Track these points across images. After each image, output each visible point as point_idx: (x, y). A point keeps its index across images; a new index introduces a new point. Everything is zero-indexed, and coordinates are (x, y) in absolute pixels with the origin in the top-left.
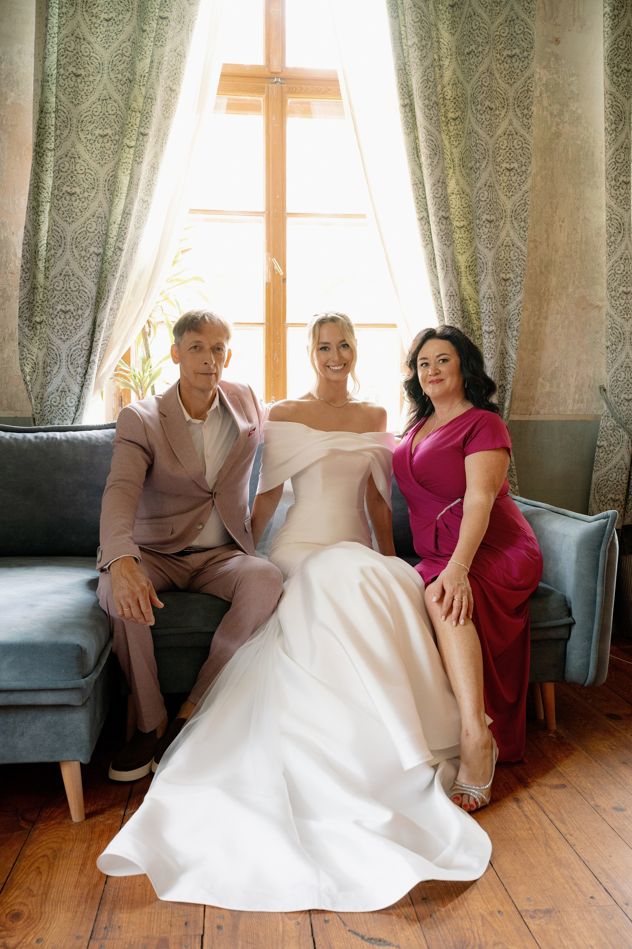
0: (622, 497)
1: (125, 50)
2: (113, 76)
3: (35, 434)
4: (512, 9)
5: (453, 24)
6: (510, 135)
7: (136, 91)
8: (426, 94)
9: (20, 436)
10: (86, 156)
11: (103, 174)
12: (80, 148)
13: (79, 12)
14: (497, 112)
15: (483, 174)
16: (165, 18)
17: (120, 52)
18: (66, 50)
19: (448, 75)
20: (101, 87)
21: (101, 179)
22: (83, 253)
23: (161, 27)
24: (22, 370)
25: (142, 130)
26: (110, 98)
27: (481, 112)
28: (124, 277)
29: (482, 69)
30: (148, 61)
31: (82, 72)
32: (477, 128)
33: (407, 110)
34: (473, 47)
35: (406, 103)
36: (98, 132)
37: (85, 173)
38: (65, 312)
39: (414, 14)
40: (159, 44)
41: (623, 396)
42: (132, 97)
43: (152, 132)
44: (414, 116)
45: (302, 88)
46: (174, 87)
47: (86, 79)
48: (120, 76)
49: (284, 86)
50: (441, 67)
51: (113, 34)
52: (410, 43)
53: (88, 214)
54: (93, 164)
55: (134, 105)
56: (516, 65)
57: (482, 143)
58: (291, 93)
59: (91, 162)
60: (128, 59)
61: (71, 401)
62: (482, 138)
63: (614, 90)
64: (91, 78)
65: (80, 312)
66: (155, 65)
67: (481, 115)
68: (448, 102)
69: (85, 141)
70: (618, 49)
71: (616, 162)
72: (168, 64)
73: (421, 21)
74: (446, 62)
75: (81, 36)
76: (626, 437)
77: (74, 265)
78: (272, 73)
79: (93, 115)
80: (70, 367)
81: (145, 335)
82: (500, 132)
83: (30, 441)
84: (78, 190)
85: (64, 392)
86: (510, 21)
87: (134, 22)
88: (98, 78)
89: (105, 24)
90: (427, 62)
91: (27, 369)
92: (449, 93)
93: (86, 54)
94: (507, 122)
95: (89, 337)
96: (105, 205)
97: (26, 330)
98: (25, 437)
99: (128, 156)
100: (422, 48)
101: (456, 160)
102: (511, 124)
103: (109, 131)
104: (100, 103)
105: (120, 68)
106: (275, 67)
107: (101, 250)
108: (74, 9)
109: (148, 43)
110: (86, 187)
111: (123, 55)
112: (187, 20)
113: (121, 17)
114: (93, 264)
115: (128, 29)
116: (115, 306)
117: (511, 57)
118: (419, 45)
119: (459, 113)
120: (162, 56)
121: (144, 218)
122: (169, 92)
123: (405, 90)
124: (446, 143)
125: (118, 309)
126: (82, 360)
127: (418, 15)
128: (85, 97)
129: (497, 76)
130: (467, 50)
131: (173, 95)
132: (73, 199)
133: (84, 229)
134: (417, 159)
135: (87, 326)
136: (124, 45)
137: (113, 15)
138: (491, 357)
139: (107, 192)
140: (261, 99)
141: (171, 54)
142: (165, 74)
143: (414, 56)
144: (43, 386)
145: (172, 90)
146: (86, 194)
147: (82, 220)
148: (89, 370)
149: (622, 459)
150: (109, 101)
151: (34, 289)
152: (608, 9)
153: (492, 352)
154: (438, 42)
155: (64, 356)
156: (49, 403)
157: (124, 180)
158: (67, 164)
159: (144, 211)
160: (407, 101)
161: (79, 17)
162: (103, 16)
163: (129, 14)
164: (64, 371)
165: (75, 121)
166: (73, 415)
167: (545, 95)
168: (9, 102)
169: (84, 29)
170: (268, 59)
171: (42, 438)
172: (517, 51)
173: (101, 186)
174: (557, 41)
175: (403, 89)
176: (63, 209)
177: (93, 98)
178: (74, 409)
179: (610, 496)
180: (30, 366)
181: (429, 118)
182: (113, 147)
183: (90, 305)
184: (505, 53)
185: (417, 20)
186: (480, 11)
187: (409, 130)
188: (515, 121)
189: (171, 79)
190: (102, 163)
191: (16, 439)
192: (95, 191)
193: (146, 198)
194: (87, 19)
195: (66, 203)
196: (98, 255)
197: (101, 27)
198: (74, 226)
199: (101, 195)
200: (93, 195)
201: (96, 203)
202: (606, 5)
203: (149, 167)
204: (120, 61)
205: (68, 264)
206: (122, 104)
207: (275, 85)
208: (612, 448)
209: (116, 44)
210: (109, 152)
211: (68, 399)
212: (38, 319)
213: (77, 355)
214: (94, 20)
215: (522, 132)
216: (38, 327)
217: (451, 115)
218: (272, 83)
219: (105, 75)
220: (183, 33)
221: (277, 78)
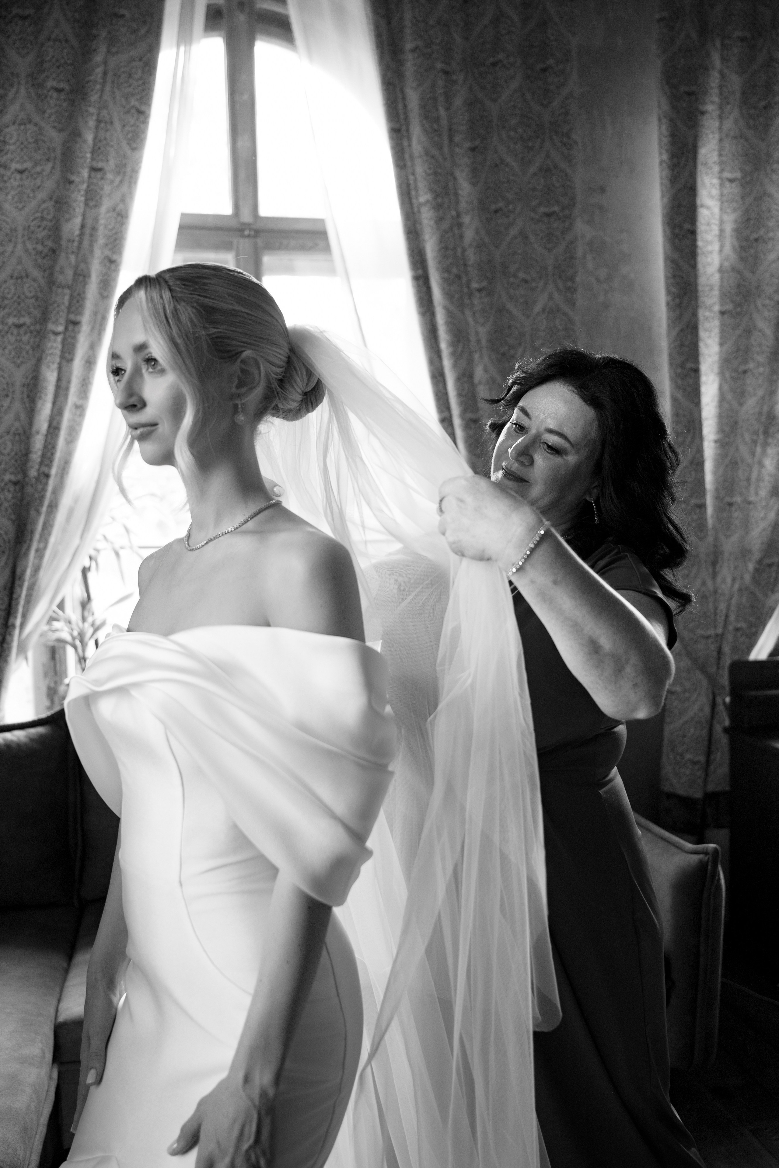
0: (702, 758)
1: (45, 212)
2: (30, 246)
4: (548, 156)
5: (475, 173)
6: (551, 312)
7: (62, 260)
8: (445, 266)
11: (19, 377)
14: (534, 285)
16: (100, 170)
17: (39, 215)
19: (469, 234)
20: (14, 260)
21: (18, 383)
23: (95, 181)
25: (72, 317)
26: (27, 276)
27: (515, 286)
28: (53, 507)
29: (513, 231)
30: (78, 221)
32: (510, 306)
33: (421, 284)
34: (501, 204)
35: (418, 275)
36: (11, 320)
39: (426, 165)
40: (92, 203)
41: (699, 632)
42: (57, 268)
43: (86, 319)
44: (429, 293)
45: (282, 244)
46: (114, 257)
48: (39, 247)
49: (259, 240)
50: (460, 225)
51: (29, 191)
52: (422, 199)
55: (61, 279)
56: (555, 225)
57: (516, 325)
58: (269, 249)
59: (3, 361)
60: (50, 224)
62: (516, 319)
63: (676, 256)
64: (1, 249)
66: (88, 231)
67: (515, 289)
68: (470, 269)
70: (679, 205)
71: (682, 345)
72: (105, 228)
73: (435, 173)
74: (466, 219)
76: (705, 682)
78: (243, 224)
81: (85, 571)
82: (538, 308)
86: (547, 171)
87: (57, 174)
88: (9, 248)
89: (18, 176)
90: (445, 225)
92: (472, 257)
94: (545, 296)
95: (7, 592)
96: (23, 417)
99: (55, 345)
100: (438, 207)
101: (484, 343)
102: (551, 298)
103: (27, 320)
104: (13, 281)
106: (246, 217)
107: (20, 477)
109: (78, 198)
111: (42, 218)
112: (129, 169)
113: (39, 169)
114: (9, 496)
115: (49, 184)
116: (42, 545)
117: (548, 215)
118: (434, 203)
119: (484, 284)
120: (96, 219)
122: (108, 264)
123: (416, 259)
124: (470, 320)
125: (45, 548)
127: (432, 166)
129: (532, 238)
130: (494, 207)
136: (44, 206)
137: (28, 165)
139: (26, 400)
140: (229, 257)
141: (109, 215)
142: (101, 240)
143: (427, 216)
145: (111, 261)
148: (8, 637)
149: (701, 709)
150: (25, 280)
152: (665, 157)
154: (456, 194)
157: (50, 377)
159: (78, 420)
160: (420, 272)
162: (14, 166)
163: (50, 165)
167: (589, 257)
170: (236, 206)
172: (556, 208)
173: (18, 392)
174: (602, 190)
175: (414, 258)
177: (3, 275)
179: (688, 756)
181: (448, 295)
182: (32, 340)
183: (7, 551)
184: (542, 210)
185: (431, 172)
186: (509, 159)
187: (424, 310)
188: (556, 296)
189: (110, 246)
190: (18, 361)
192: (9, 399)
193: (80, 402)
196: (15, 484)
197: (12, 180)
199: (17, 406)
200: (6, 404)
201: (11, 415)
202: (663, 151)
204: (39, 227)
206: (43, 282)
207: (246, 240)
208: (687, 695)
209: (33, 204)
215: (565, 308)
217: (475, 285)
218: (243, 236)
219: (20, 246)
220: (125, 188)
221: (250, 230)
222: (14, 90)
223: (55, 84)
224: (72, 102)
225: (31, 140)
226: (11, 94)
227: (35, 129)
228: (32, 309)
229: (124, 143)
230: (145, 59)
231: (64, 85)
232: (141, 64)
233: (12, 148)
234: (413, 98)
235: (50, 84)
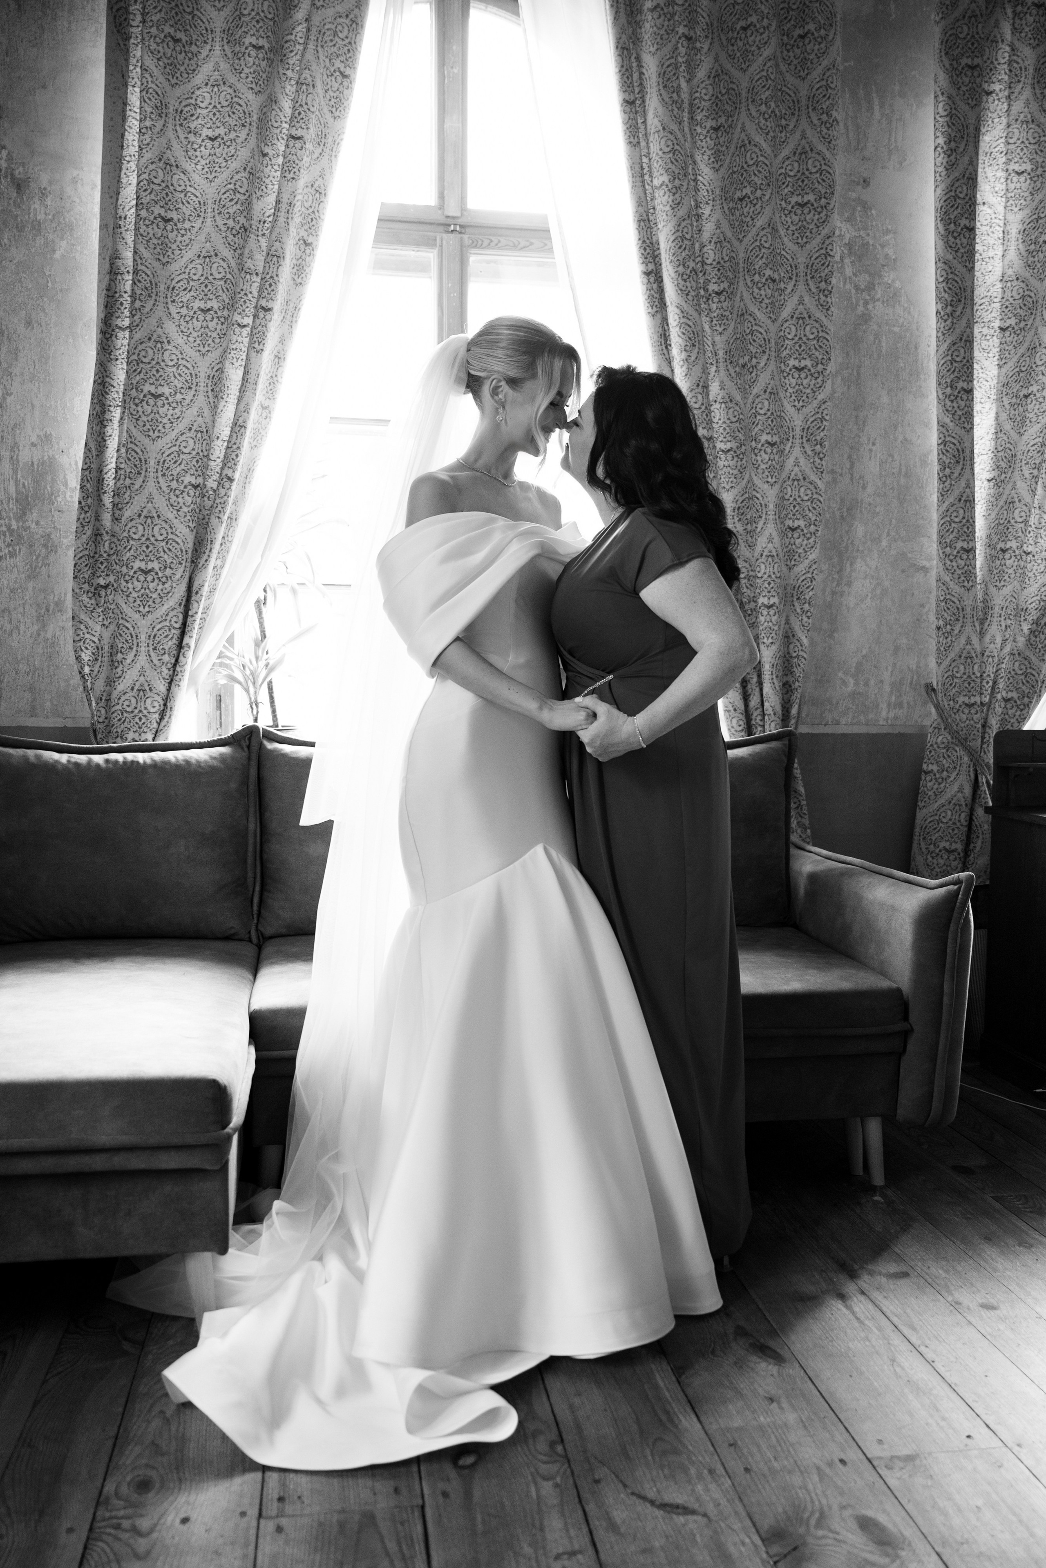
0: (959, 847)
1: (239, 183)
3: (106, 756)
4: (804, 136)
5: (717, 157)
6: (800, 319)
7: (252, 243)
8: (681, 258)
9: (82, 758)
10: (179, 340)
11: (204, 367)
12: (171, 328)
13: (170, 126)
14: (782, 285)
15: (762, 375)
16: (299, 138)
17: (232, 186)
18: (150, 182)
19: (709, 228)
20: (202, 238)
21: (202, 375)
22: (174, 484)
23: (293, 151)
24: (78, 658)
25: (263, 303)
26: (216, 255)
27: (760, 285)
28: (232, 519)
29: (760, 222)
30: (271, 199)
31: (174, 215)
32: (753, 308)
33: (652, 280)
34: (748, 190)
35: (650, 269)
36: (197, 304)
37: (177, 366)
38: (146, 572)
39: (663, 141)
40: (289, 176)
41: (961, 699)
42: (246, 251)
43: (277, 306)
44: (661, 291)
45: (492, 241)
46: (310, 239)
47: (179, 226)
48: (231, 223)
49: (465, 237)
50: (699, 217)
51: (220, 160)
52: (656, 182)
53: (181, 426)
54: (190, 352)
55: (249, 264)
56: (808, 217)
57: (761, 330)
58: (476, 247)
59: (187, 349)
60: (242, 198)
61: (153, 705)
62: (761, 324)
63: (950, 257)
64: (187, 225)
65: (168, 572)
66: (284, 206)
67: (760, 289)
68: (708, 268)
69: (177, 317)
70: (956, 197)
71: (953, 361)
72: (302, 205)
73: (673, 151)
74: (706, 211)
75: (172, 161)
76: (966, 759)
77: (161, 503)
78: (448, 217)
79: (190, 279)
80: (152, 654)
81: (260, 605)
82: (785, 314)
83: (98, 766)
84: (166, 390)
85: (142, 692)
86: (802, 154)
87: (252, 142)
88: (197, 225)
89: (209, 144)
90: (682, 212)
91: (86, 657)
92: (711, 255)
93: (179, 189)
94: (795, 300)
95: (182, 609)
96: (207, 413)
97: (85, 597)
98: (90, 761)
99: (240, 339)
100: (675, 190)
101: (721, 353)
102: (801, 302)
103: (215, 304)
104: (201, 261)
105: (231, 211)
106: (452, 210)
107: (200, 480)
108: (162, 122)
109: (273, 174)
110: (179, 385)
111: (235, 191)
112: (330, 140)
113: (233, 135)
114: (189, 500)
115: (244, 153)
116: (219, 562)
117: (802, 205)
118: (670, 186)
119: (725, 285)
120: (293, 194)
121: (263, 433)
122: (303, 247)
123: (648, 251)
124: (706, 327)
125: (222, 567)
126: (170, 643)
127: (670, 143)
128: (177, 252)
129: (782, 232)
130: (738, 194)
131: (308, 252)
132: (160, 403)
133: (176, 448)
134: (665, 351)
135: (180, 591)
136: (237, 177)
137: (221, 131)
138: (772, 643)
139: (210, 394)
140: (430, 256)
141: (306, 190)
142: (297, 219)
143: (662, 201)
144: (110, 682)
145: (306, 244)
146: (179, 397)
147: (173, 435)
148: (181, 658)
149: (961, 790)
150: (214, 259)
151: (97, 535)
152: (941, 140)
153: (773, 635)
154: (695, 180)
155: (143, 637)
156: (119, 707)
157: (234, 375)
158: (150, 352)
159: (264, 422)
160: (651, 267)
161: (170, 134)
162: (206, 132)
163: (245, 131)
164: (142, 660)
165: (162, 287)
166: (155, 725)
167: (847, 261)
168: (58, 255)
169: (178, 152)
170: (442, 196)
171: (116, 762)
172: (811, 197)
173: (202, 384)
174: (866, 182)
175: (645, 249)
176: (144, 418)
177: (189, 254)
178: (157, 716)
179: (943, 844)
180: (89, 652)
181: (684, 292)
182: (219, 327)
183: (184, 562)
184: (794, 199)
185: (668, 150)
186: (759, 139)
187: (655, 309)
188: (807, 299)
189: (306, 227)
190: (203, 350)
191: (77, 764)
192: (192, 392)
193: (266, 403)
194: (182, 136)
195: (148, 409)
196: (196, 487)
197: (202, 148)
198: (160, 443)
199: (201, 399)
200: (189, 397)
201: (194, 410)
202: (938, 134)
203: (272, 357)
204: (232, 200)
205: (150, 500)
206: (233, 264)
207: (451, 236)
208: (945, 774)
209: (226, 174)
210: (214, 335)
211: (149, 701)
212: (102, 582)
213: (163, 636)
214: (192, 137)
215: (818, 314)
216: (103, 593)
217: (713, 287)
218: (447, 232)
219: (209, 221)
220: (324, 160)
221: (455, 224)
222: (208, 47)
223: (253, 41)
224: (270, 62)
225: (225, 104)
226: (205, 52)
227: (230, 91)
228: (221, 293)
229: (326, 110)
230: (352, 16)
231: (261, 42)
232: (347, 21)
233: (204, 112)
234: (651, 65)
235: (248, 40)
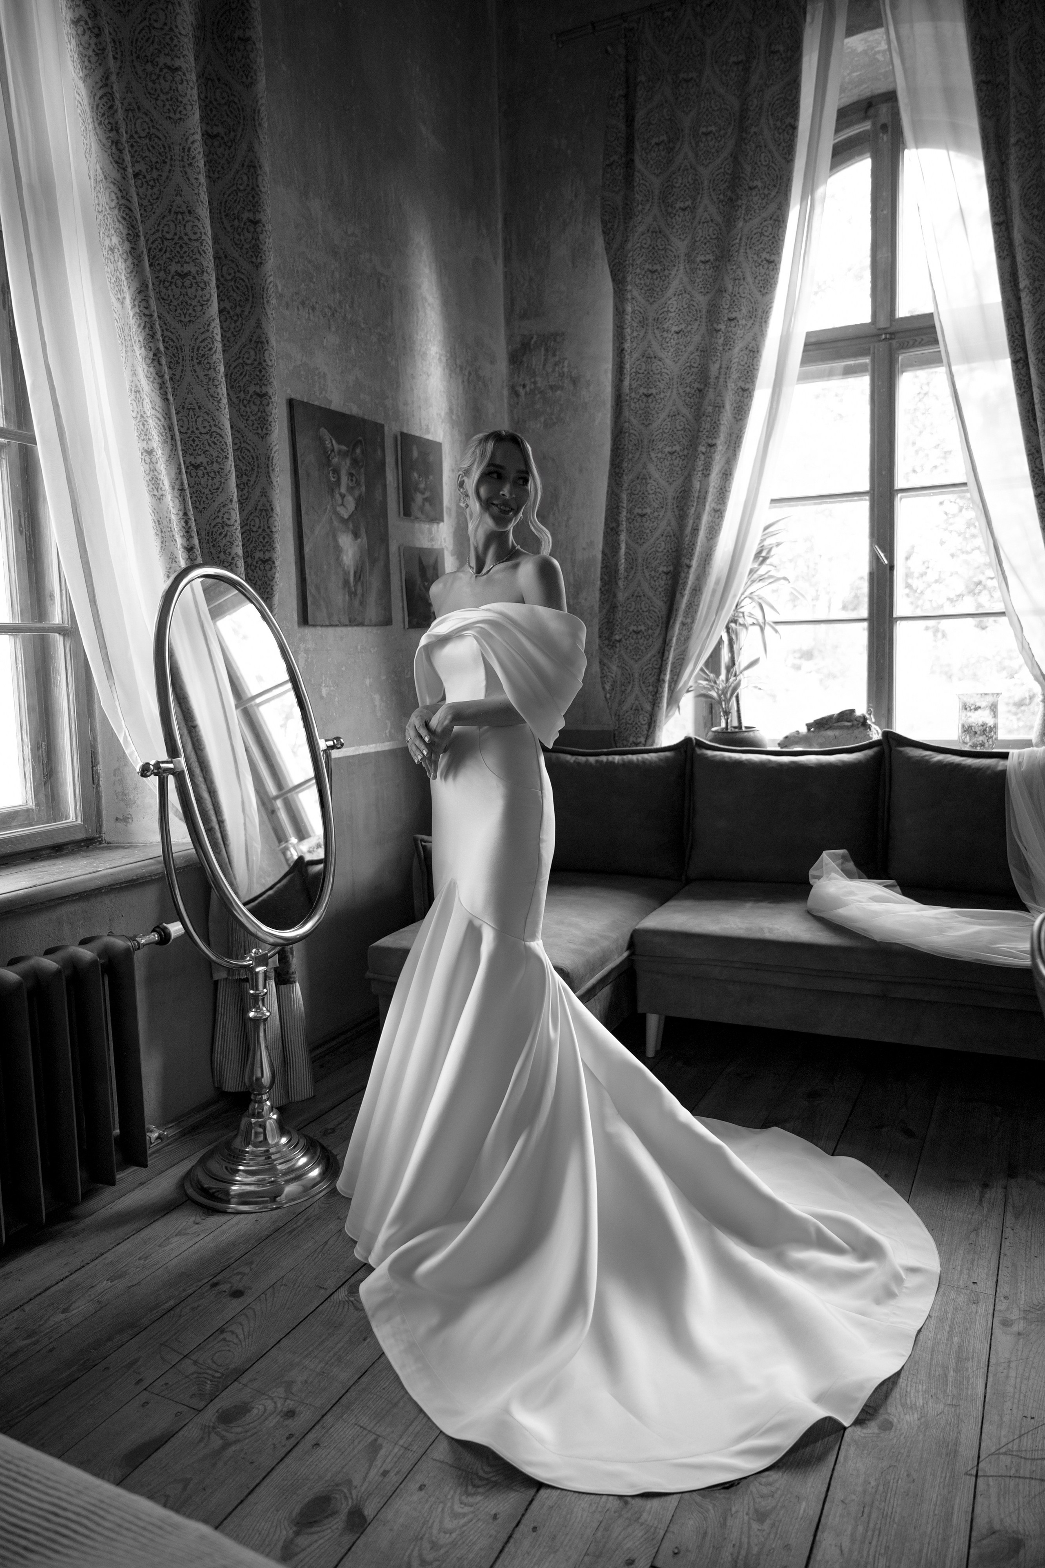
1: (696, 361)
2: (681, 390)
3: (597, 758)
8: (1040, 346)
9: (582, 759)
10: (656, 475)
11: (670, 492)
12: (652, 468)
13: (650, 331)
16: (733, 319)
17: (689, 364)
18: (637, 373)
20: (671, 403)
21: (670, 498)
22: (653, 573)
23: (729, 329)
24: (604, 688)
25: (710, 441)
26: (680, 414)
28: (697, 590)
31: (654, 391)
33: (1020, 366)
35: (1018, 358)
36: (667, 449)
37: (655, 493)
38: (637, 633)
39: (1024, 252)
40: (727, 348)
42: (703, 405)
43: (720, 441)
44: (1028, 374)
45: (916, 341)
46: (748, 386)
47: (657, 397)
48: (688, 390)
49: (894, 342)
51: (682, 347)
52: (1021, 285)
53: (657, 534)
54: (663, 483)
58: (903, 348)
59: (661, 481)
60: (696, 370)
61: (643, 719)
64: (662, 395)
65: (650, 632)
66: (723, 370)
69: (655, 459)
72: (739, 364)
75: (652, 355)
77: (645, 586)
78: (879, 329)
79: (663, 433)
80: (643, 686)
83: (591, 764)
84: (648, 511)
85: (637, 710)
87: (703, 329)
88: (668, 394)
89: (675, 336)
91: (607, 687)
93: (657, 372)
95: (660, 655)
96: (676, 522)
97: (606, 649)
98: (587, 761)
100: (1037, 290)
103: (677, 448)
104: (670, 419)
105: (688, 381)
106: (885, 322)
108: (644, 331)
110: (656, 506)
111: (691, 367)
112: (760, 312)
113: (689, 328)
114: (662, 583)
115: (697, 338)
118: (1031, 288)
120: (731, 359)
121: (717, 528)
123: (1017, 342)
125: (693, 622)
126: (653, 679)
127: (1030, 252)
128: (656, 416)
131: (745, 395)
132: (644, 520)
133: (654, 549)
134: (1032, 423)
135: (658, 644)
136: (693, 356)
137: (683, 326)
139: (677, 509)
140: (867, 360)
141: (742, 353)
142: (735, 375)
144: (621, 703)
145: (744, 390)
146: (656, 514)
147: (652, 540)
150: (678, 417)
151: (613, 608)
155: (636, 675)
156: (626, 720)
158: (638, 486)
159: (717, 521)
160: (1020, 355)
161: (650, 336)
162: (674, 329)
163: (697, 323)
164: (637, 689)
165: (646, 441)
166: (645, 732)
168: (597, 423)
169: (655, 346)
170: (876, 314)
171: (602, 761)
173: (670, 504)
175: (1014, 342)
176: (635, 531)
177: (663, 416)
178: (646, 726)
180: (609, 684)
182: (680, 463)
183: (660, 623)
185: (1028, 258)
187: (1023, 390)
189: (745, 378)
190: (671, 480)
191: (579, 764)
192: (664, 510)
193: (719, 507)
194: (658, 335)
195: (637, 525)
196: (667, 573)
197: (672, 341)
198: (645, 546)
199: (669, 514)
200: (662, 514)
201: (665, 523)
203: (720, 475)
204: (689, 374)
205: (639, 585)
206: (690, 417)
207: (881, 344)
209: (685, 357)
210: (677, 469)
211: (641, 717)
212: (617, 637)
213: (649, 674)
214: (665, 334)
216: (618, 645)
218: (880, 341)
219: (675, 391)
220: (756, 328)
221: (886, 334)
222: (676, 268)
223: (702, 258)
224: (717, 268)
225: (685, 306)
226: (674, 273)
227: (688, 296)
228: (681, 439)
229: (756, 292)
230: (775, 217)
231: (708, 257)
232: (771, 222)
233: (673, 315)
234: (1015, 189)
235: (698, 260)
